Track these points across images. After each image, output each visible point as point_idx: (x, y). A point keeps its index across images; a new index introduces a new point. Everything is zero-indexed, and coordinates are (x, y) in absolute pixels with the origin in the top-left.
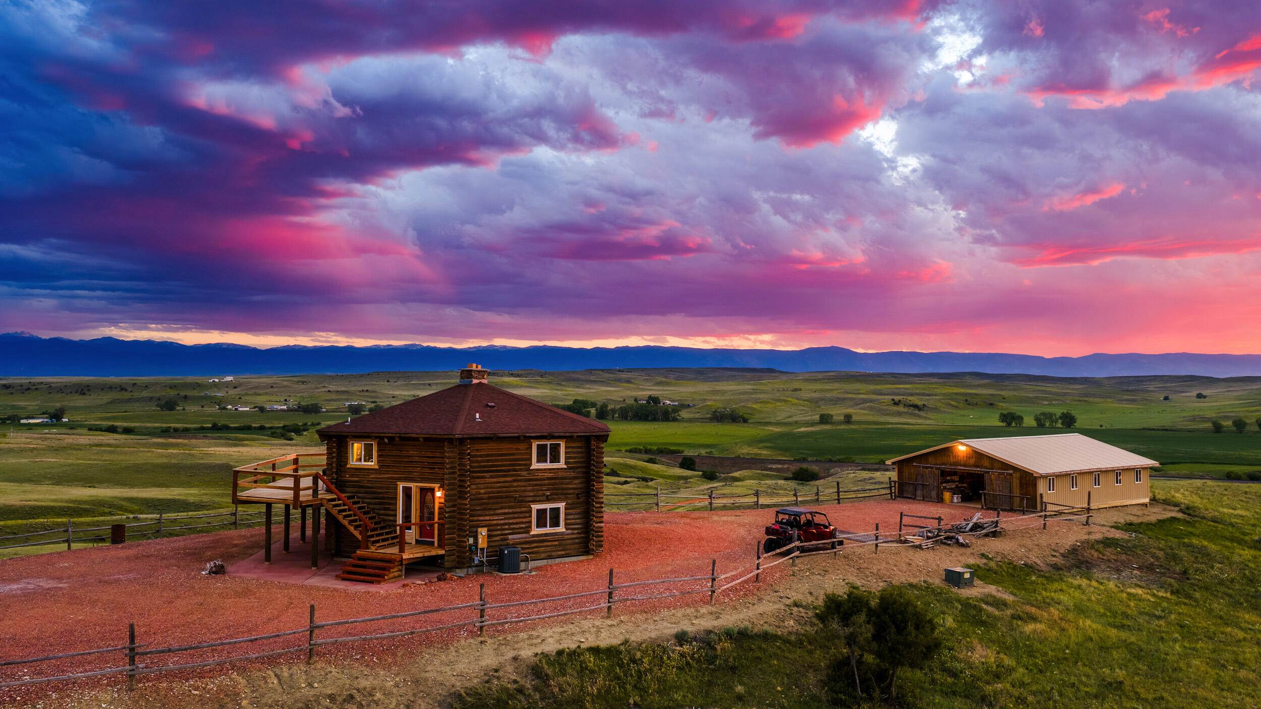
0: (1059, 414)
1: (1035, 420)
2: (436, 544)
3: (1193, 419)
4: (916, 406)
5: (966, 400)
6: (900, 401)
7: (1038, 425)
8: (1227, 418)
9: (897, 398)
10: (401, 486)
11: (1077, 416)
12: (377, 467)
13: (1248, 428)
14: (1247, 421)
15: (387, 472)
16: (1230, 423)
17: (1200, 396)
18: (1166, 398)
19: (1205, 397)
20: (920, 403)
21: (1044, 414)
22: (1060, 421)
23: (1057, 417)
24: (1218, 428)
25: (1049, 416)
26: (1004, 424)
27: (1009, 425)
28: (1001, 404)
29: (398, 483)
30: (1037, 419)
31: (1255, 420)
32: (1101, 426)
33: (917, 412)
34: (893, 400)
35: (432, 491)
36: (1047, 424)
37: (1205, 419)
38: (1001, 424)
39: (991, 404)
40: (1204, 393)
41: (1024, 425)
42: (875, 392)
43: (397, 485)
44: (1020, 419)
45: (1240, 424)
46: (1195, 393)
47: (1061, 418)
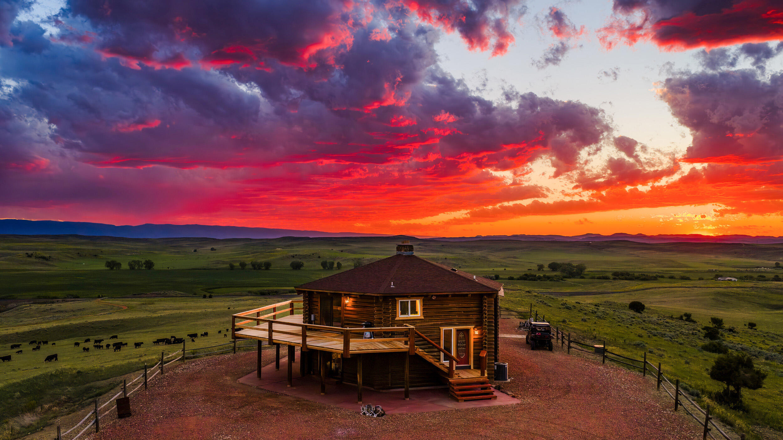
0: (143, 261)
1: (129, 265)
2: (472, 367)
3: (218, 262)
4: (44, 258)
5: (78, 253)
6: (32, 254)
7: (130, 268)
8: (235, 261)
9: (30, 252)
10: (443, 329)
11: (154, 262)
12: (423, 318)
13: (247, 267)
14: (247, 263)
15: (431, 321)
16: (238, 264)
17: (212, 249)
18: (195, 251)
19: (215, 250)
20: (47, 255)
21: (134, 261)
22: (144, 266)
23: (143, 263)
24: (232, 267)
25: (138, 263)
26: (109, 268)
27: (112, 269)
28: (101, 255)
29: (441, 328)
30: (130, 264)
31: (250, 262)
32: (168, 268)
33: (45, 262)
34: (27, 254)
35: (468, 331)
36: (136, 268)
37: (224, 263)
38: (107, 268)
39: (96, 256)
40: (215, 247)
41: (121, 269)
42: (9, 248)
43: (440, 329)
44: (120, 264)
45: (243, 265)
46: (209, 248)
47: (144, 263)
